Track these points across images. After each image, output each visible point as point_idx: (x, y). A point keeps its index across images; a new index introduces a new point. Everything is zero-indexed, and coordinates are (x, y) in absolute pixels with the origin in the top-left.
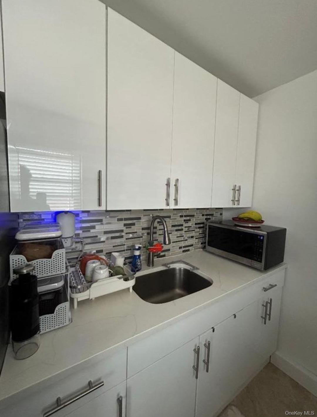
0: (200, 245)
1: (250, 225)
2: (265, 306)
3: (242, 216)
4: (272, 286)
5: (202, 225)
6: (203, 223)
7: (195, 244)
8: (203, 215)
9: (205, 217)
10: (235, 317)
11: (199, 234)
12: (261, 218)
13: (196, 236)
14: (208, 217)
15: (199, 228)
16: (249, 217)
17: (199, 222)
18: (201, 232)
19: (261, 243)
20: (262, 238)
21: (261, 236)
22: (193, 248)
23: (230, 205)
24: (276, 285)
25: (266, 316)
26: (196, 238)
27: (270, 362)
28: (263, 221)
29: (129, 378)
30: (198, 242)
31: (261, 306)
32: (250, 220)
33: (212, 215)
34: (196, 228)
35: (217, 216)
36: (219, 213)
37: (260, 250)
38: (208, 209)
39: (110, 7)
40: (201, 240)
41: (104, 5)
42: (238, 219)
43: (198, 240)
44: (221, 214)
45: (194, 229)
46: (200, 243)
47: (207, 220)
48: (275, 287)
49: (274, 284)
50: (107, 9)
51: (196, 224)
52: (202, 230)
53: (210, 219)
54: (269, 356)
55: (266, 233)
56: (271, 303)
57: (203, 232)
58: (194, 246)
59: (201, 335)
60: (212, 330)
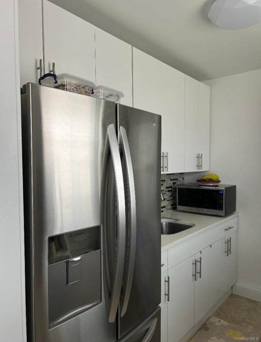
0: (170, 207)
1: (211, 184)
2: (227, 243)
3: (205, 178)
4: (230, 228)
5: (170, 189)
6: (171, 187)
7: (167, 206)
8: (171, 180)
9: (172, 182)
10: (211, 247)
11: (169, 196)
12: (219, 179)
13: (167, 199)
14: (174, 181)
15: (169, 191)
16: (210, 178)
17: (168, 186)
18: (170, 195)
19: (221, 196)
20: (222, 192)
21: (221, 191)
22: (166, 210)
23: (195, 170)
24: (232, 227)
25: (228, 251)
26: (167, 201)
27: (232, 294)
28: (219, 181)
29: (169, 269)
30: (169, 204)
31: (224, 243)
32: (211, 181)
33: (177, 179)
34: (167, 191)
35: (180, 181)
36: (182, 178)
37: (222, 201)
38: (174, 174)
39: (134, 46)
40: (171, 202)
41: (131, 46)
42: (202, 181)
43: (169, 202)
44: (183, 179)
45: (165, 193)
46: (170, 205)
47: (174, 184)
48: (232, 229)
49: (231, 227)
50: (132, 48)
51: (167, 188)
52: (171, 193)
53: (175, 183)
54: (231, 286)
55: (224, 189)
56: (230, 241)
57: (171, 195)
58: (166, 208)
59: (196, 254)
60: (200, 252)
